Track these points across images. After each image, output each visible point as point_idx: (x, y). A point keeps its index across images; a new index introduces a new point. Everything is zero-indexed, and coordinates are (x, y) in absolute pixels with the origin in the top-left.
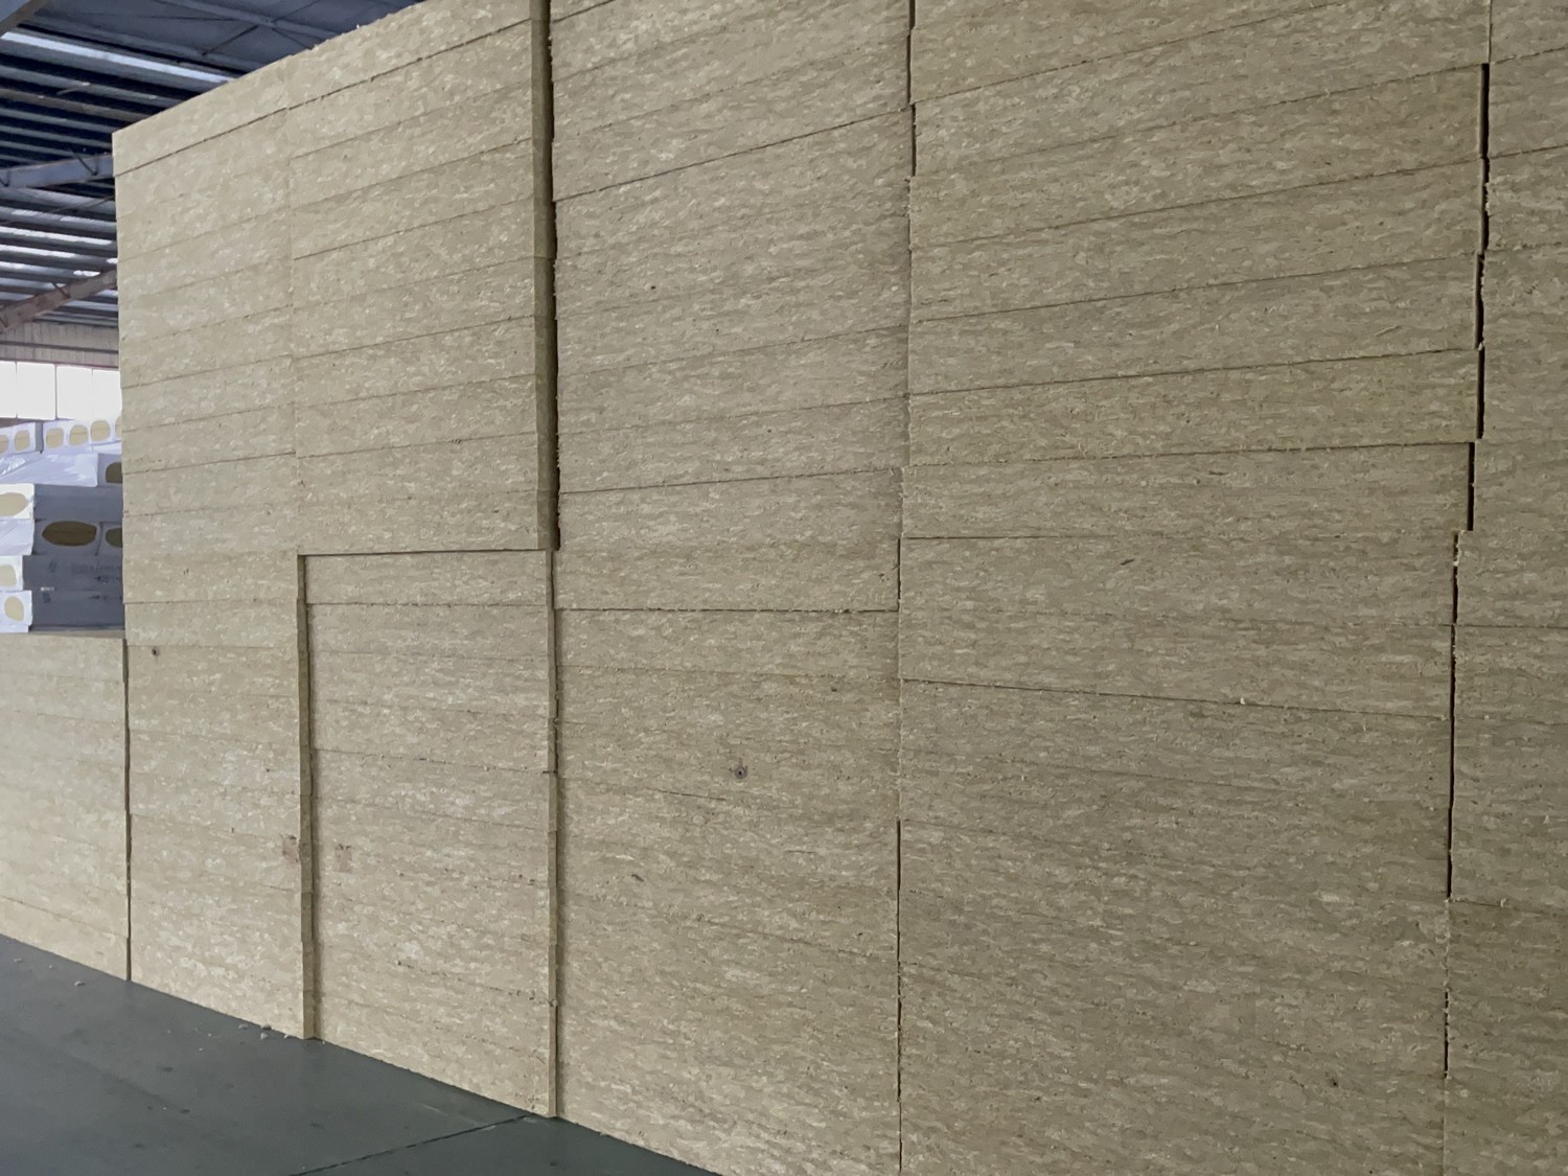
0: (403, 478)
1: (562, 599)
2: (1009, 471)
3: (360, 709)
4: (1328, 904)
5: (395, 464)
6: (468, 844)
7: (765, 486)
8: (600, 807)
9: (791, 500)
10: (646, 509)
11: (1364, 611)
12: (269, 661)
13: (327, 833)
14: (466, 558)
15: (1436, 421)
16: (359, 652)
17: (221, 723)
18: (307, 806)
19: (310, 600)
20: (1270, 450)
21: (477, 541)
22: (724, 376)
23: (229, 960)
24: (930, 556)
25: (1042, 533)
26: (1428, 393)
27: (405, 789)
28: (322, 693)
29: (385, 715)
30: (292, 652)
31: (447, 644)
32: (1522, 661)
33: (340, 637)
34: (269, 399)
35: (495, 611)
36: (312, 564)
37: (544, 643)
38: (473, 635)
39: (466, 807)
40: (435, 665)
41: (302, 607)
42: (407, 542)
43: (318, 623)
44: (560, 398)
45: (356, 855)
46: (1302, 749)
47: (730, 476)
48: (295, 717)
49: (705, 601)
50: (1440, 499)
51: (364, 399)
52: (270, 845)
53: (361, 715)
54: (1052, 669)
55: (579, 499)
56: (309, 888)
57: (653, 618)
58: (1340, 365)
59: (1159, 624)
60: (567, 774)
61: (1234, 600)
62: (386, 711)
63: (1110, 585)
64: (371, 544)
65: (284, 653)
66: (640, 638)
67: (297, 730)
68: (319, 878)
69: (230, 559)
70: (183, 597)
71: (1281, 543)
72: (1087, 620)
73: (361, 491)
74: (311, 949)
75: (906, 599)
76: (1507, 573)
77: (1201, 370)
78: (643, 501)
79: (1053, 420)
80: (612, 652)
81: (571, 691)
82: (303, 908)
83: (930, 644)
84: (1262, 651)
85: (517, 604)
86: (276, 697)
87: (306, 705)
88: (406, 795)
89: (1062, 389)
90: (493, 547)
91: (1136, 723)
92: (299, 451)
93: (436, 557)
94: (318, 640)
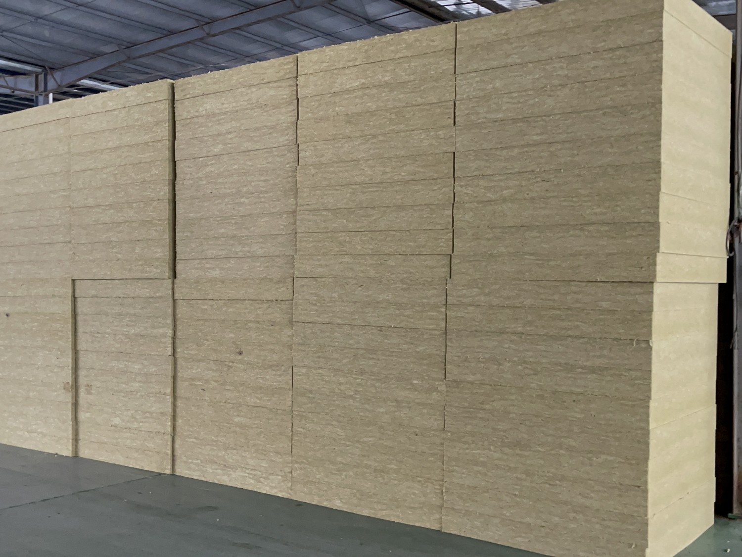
0: (116, 253)
1: (177, 296)
2: (327, 257)
3: (96, 335)
4: (415, 383)
5: (113, 248)
6: (139, 382)
7: (249, 260)
8: (190, 367)
9: (258, 264)
10: (208, 266)
11: (424, 301)
12: (59, 318)
13: (82, 381)
14: (141, 281)
15: (443, 248)
16: (96, 314)
17: (37, 342)
18: (74, 371)
19: (76, 296)
20: (400, 254)
21: (146, 276)
22: (236, 223)
23: (39, 430)
24: (303, 283)
25: (337, 276)
26: (440, 240)
27: (114, 363)
28: (80, 330)
29: (107, 337)
30: (69, 315)
31: (132, 312)
32: (463, 314)
33: (89, 309)
34: (60, 222)
35: (151, 300)
36: (77, 283)
37: (170, 311)
38: (142, 308)
39: (139, 369)
40: (127, 319)
41: (73, 298)
42: (118, 275)
43: (79, 304)
44: (177, 227)
45: (94, 388)
46: (408, 340)
48: (69, 338)
49: (228, 297)
50: (443, 270)
51: (100, 224)
52: (58, 386)
53: (97, 337)
54: (339, 318)
55: (183, 262)
56: (74, 401)
57: (210, 302)
58: (418, 231)
59: (369, 304)
60: (178, 356)
61: (390, 297)
62: (107, 336)
63: (356, 293)
64: (102, 276)
65: (65, 315)
66: (206, 309)
67: (71, 343)
68: (78, 397)
69: (43, 280)
70: (21, 295)
71: (403, 281)
72: (350, 303)
73: (98, 257)
74: (74, 424)
75: (296, 296)
76: (460, 290)
77: (381, 231)
78: (207, 263)
79: (340, 243)
80: (195, 314)
81: (179, 327)
82: (72, 409)
83: (303, 310)
84: (398, 312)
85: (160, 297)
86: (61, 331)
87: (74, 334)
88: (115, 366)
89: (343, 234)
90: (151, 278)
91: (364, 333)
92: (73, 242)
93: (128, 281)
94: (79, 310)
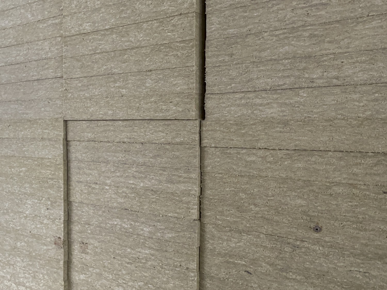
0: (119, 87)
1: (205, 142)
3: (93, 186)
5: (115, 82)
6: (150, 248)
10: (258, 101)
12: (48, 164)
13: (75, 236)
14: (152, 122)
16: (93, 161)
17: (25, 188)
18: (66, 224)
19: (69, 139)
21: (160, 115)
27: (117, 221)
28: (74, 178)
29: (107, 189)
30: (60, 161)
31: (141, 160)
33: (84, 155)
34: (50, 55)
35: (168, 147)
36: (70, 124)
37: (196, 162)
38: (155, 157)
39: (150, 232)
40: (134, 169)
41: (65, 142)
42: (121, 115)
43: (72, 149)
45: (90, 247)
47: (315, 85)
48: (61, 188)
51: (99, 53)
52: (49, 240)
53: (94, 188)
55: (217, 97)
56: (66, 259)
60: (206, 221)
62: (107, 187)
64: (101, 116)
65: (56, 161)
67: (62, 193)
68: (71, 254)
69: (30, 121)
70: (7, 136)
73: (96, 93)
74: (67, 284)
78: (256, 97)
80: (235, 167)
81: (209, 183)
82: (64, 267)
85: (181, 144)
86: (52, 179)
87: (66, 183)
88: (117, 224)
90: (169, 118)
92: (65, 77)
93: (136, 122)
94: (73, 156)
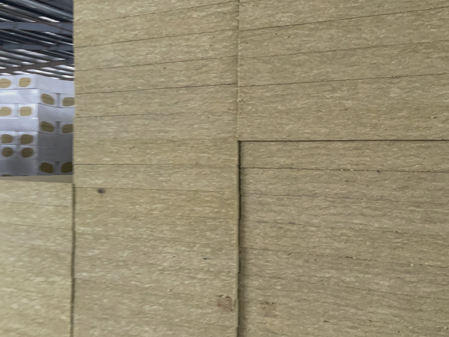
0: (340, 98)
3: (288, 227)
5: (334, 90)
6: (391, 307)
12: (208, 199)
13: (251, 294)
16: (288, 194)
17: (162, 231)
19: (243, 166)
27: (330, 273)
28: (251, 217)
29: (312, 231)
31: (376, 193)
33: (271, 187)
34: (211, 54)
36: (246, 147)
38: (401, 188)
39: (391, 287)
40: (363, 205)
41: (237, 170)
42: (343, 134)
45: (280, 308)
51: (305, 54)
53: (288, 230)
62: (313, 229)
65: (223, 194)
68: (245, 319)
70: (128, 162)
73: (299, 106)
86: (215, 219)
88: (331, 277)
90: (430, 139)
92: (240, 83)
93: (368, 142)
94: (250, 187)
